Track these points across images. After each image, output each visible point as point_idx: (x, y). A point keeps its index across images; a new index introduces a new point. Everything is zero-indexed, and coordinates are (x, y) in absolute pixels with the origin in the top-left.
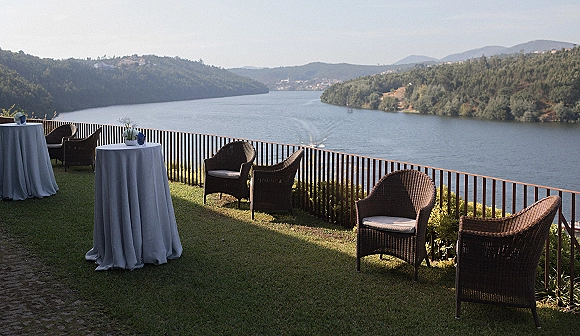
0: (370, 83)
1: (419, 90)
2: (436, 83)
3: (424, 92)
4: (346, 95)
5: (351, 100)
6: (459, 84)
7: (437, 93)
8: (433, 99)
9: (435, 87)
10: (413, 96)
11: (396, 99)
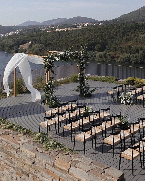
0: (14, 41)
1: (34, 46)
2: (41, 43)
3: (36, 47)
4: (4, 46)
5: (6, 48)
6: (49, 44)
7: (41, 47)
8: (40, 50)
9: (40, 45)
10: (32, 48)
11: (26, 49)
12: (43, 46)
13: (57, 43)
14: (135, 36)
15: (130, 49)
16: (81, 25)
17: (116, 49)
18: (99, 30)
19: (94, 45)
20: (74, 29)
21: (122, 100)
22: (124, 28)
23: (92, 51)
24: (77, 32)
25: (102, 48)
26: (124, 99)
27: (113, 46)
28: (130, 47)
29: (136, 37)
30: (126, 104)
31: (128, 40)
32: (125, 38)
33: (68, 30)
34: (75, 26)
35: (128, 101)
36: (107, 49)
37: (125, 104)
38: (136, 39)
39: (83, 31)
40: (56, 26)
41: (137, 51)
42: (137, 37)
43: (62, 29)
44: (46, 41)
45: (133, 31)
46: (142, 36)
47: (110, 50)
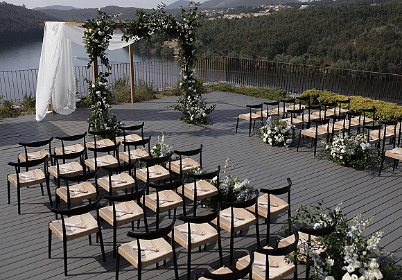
11: (173, 48)
12: (201, 43)
13: (223, 40)
14: (363, 30)
15: (351, 53)
16: (267, 8)
17: (324, 52)
18: (298, 17)
19: (286, 44)
20: (256, 15)
21: (266, 136)
22: (344, 14)
23: (284, 53)
24: (259, 21)
25: (301, 50)
26: (269, 132)
27: (320, 47)
28: (351, 50)
29: (366, 32)
30: (273, 145)
31: (349, 36)
32: (343, 33)
33: (244, 17)
34: (257, 11)
35: (279, 138)
36: (310, 52)
37: (271, 144)
38: (365, 34)
39: (269, 18)
40: (225, 9)
41: (364, 58)
42: (368, 31)
43: (234, 16)
44: (206, 35)
45: (362, 20)
46: (378, 29)
47: (314, 53)
